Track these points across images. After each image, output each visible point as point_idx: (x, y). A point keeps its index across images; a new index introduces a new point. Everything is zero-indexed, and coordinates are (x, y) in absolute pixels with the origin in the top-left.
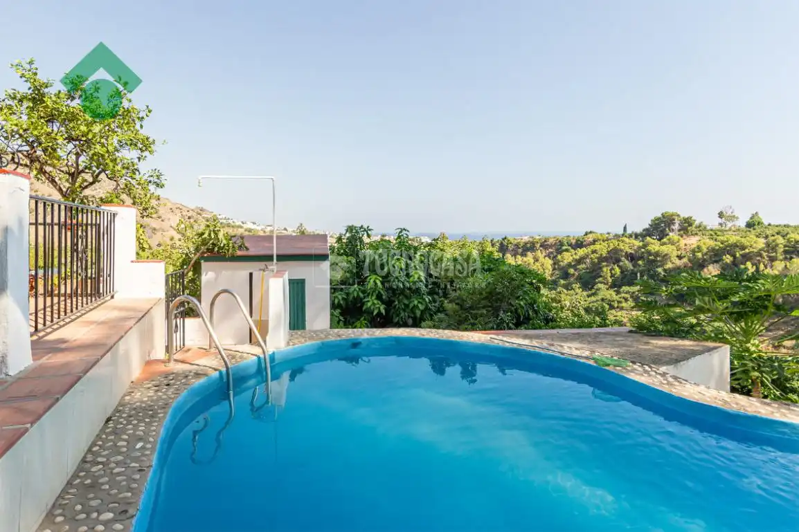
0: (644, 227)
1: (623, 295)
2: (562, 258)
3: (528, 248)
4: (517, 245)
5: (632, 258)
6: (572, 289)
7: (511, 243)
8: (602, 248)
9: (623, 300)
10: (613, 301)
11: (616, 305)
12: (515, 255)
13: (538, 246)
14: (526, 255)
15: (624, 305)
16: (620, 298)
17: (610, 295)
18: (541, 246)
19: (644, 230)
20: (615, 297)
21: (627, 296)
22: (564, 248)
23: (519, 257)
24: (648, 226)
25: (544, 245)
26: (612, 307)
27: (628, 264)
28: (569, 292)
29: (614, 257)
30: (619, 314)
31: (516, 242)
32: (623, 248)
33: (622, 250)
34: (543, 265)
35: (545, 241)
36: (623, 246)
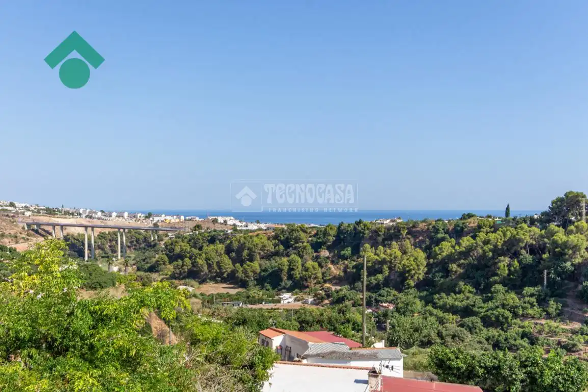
0: (543, 210)
1: (527, 299)
2: (441, 249)
3: (392, 235)
4: (376, 232)
5: (532, 250)
6: (460, 292)
7: (368, 229)
8: (497, 238)
9: (529, 306)
10: (516, 307)
11: (521, 312)
12: (375, 245)
13: (404, 233)
14: (390, 246)
15: (530, 311)
16: (525, 303)
17: (512, 298)
18: (408, 234)
19: (543, 214)
20: (518, 302)
21: (533, 299)
22: (440, 236)
23: (381, 247)
24: (547, 209)
25: (412, 231)
26: (515, 315)
27: (528, 258)
28: (458, 296)
29: (511, 248)
30: (526, 323)
31: (374, 228)
32: (523, 237)
33: (520, 240)
34: (416, 259)
35: (414, 227)
36: (523, 235)
